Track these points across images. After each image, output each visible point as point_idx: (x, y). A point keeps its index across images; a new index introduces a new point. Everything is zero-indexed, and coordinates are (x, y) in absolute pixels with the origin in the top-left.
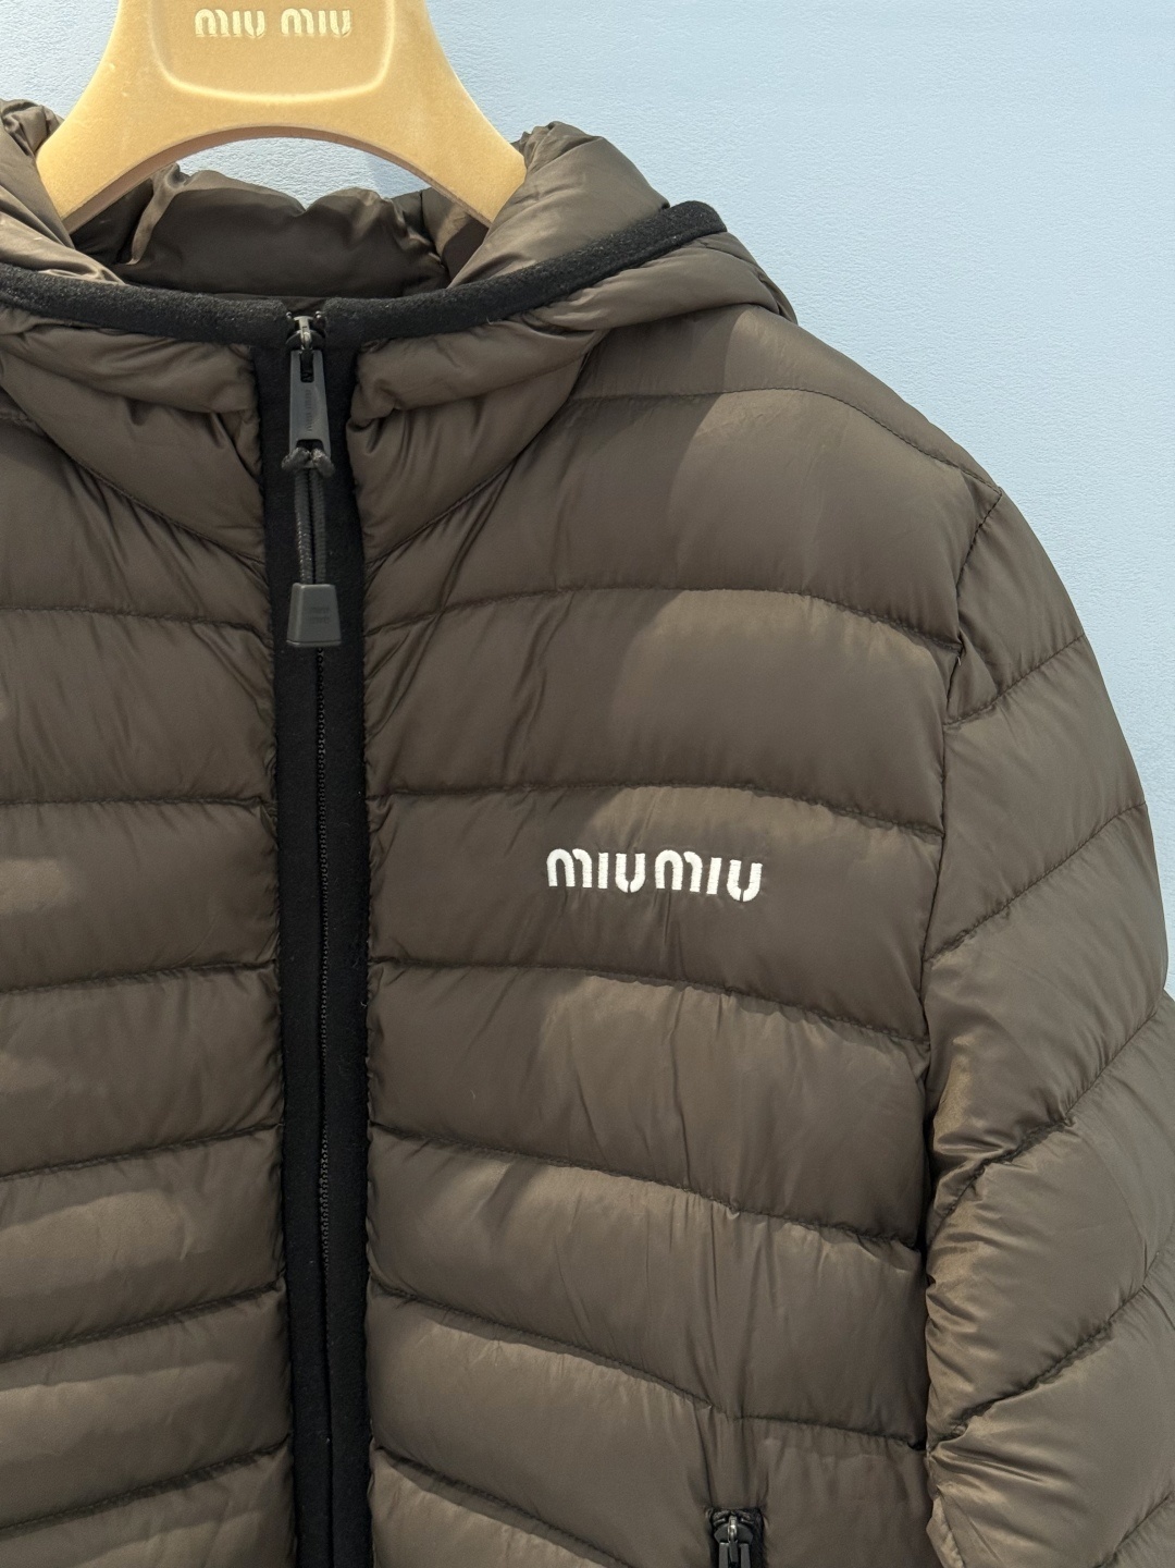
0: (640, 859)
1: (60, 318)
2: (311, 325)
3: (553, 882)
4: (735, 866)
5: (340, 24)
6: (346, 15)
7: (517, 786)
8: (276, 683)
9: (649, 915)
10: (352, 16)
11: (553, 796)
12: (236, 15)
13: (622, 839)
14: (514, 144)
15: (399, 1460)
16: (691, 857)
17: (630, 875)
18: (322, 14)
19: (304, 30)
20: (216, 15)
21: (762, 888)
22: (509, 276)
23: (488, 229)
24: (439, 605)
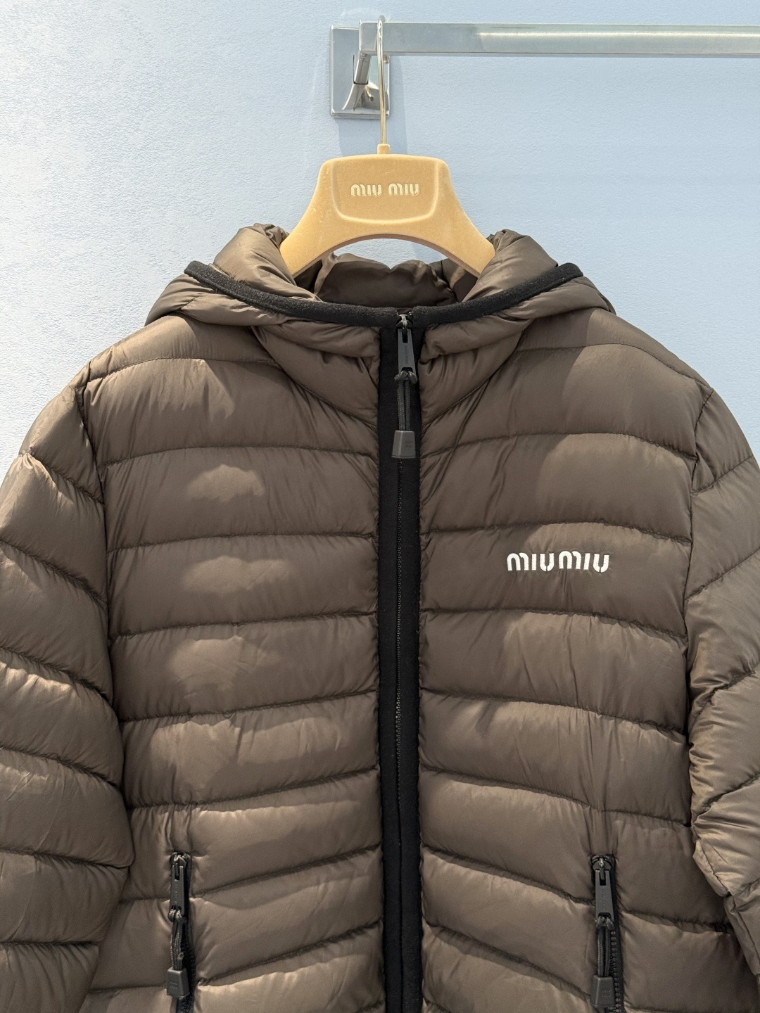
0: (552, 556)
1: (298, 317)
2: (407, 318)
3: (510, 568)
4: (597, 557)
5: (414, 190)
6: (417, 186)
7: (491, 527)
8: (380, 480)
9: (557, 580)
10: (420, 186)
11: (509, 530)
12: (369, 187)
13: (543, 548)
14: (488, 239)
15: (435, 850)
16: (576, 554)
17: (547, 563)
18: (406, 186)
19: (399, 192)
20: (360, 187)
21: (609, 566)
22: (492, 296)
23: (477, 278)
24: (454, 446)
